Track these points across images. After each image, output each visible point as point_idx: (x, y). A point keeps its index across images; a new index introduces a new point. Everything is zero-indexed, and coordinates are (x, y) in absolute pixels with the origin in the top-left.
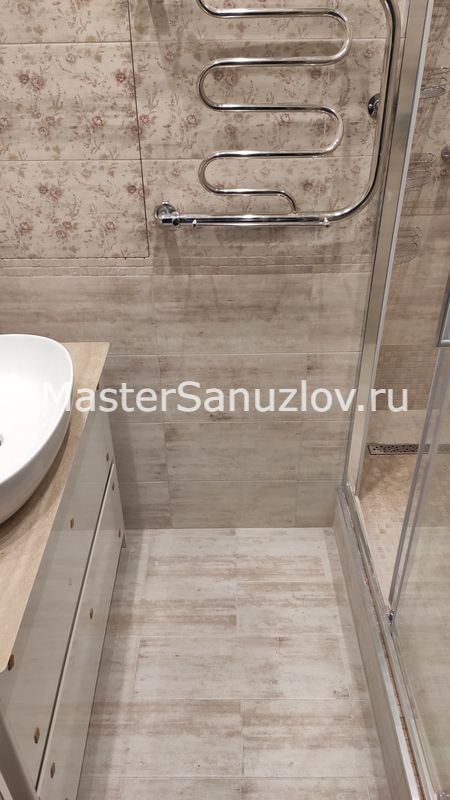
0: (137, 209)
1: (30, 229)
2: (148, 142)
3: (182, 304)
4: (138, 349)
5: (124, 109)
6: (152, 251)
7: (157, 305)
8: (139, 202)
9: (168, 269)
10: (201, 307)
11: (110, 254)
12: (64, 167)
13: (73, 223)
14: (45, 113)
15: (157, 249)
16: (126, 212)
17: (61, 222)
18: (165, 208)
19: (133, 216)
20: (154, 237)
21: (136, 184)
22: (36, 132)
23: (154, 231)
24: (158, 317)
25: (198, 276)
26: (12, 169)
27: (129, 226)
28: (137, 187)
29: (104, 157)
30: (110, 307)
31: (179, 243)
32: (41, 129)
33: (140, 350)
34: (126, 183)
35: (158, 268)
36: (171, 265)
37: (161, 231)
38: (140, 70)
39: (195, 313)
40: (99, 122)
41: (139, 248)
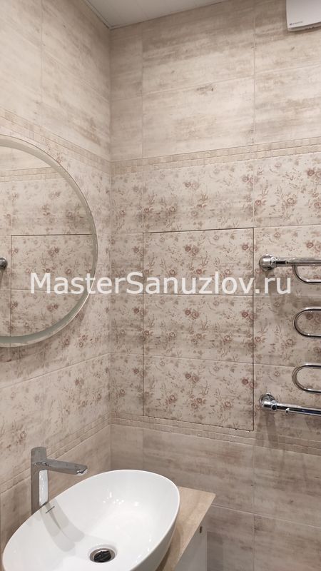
0: (247, 395)
1: (175, 400)
2: (258, 353)
3: (277, 473)
4: (238, 505)
5: (245, 332)
6: (256, 426)
7: (257, 471)
8: (250, 391)
9: (267, 442)
10: (292, 478)
11: (225, 424)
12: (203, 364)
13: (203, 399)
14: (197, 331)
15: (260, 426)
16: (240, 396)
17: (195, 398)
18: (268, 397)
19: (245, 400)
20: (258, 417)
21: (248, 378)
22: (190, 342)
23: (259, 413)
24: (256, 480)
25: (291, 453)
26: (172, 362)
27: (241, 407)
28: (249, 381)
29: (229, 360)
30: (221, 465)
31: (277, 424)
32: (193, 340)
33: (240, 506)
34: (241, 377)
35: (260, 440)
36: (270, 440)
37: (264, 413)
38: (257, 311)
39: (287, 483)
40: (228, 339)
41: (247, 423)
